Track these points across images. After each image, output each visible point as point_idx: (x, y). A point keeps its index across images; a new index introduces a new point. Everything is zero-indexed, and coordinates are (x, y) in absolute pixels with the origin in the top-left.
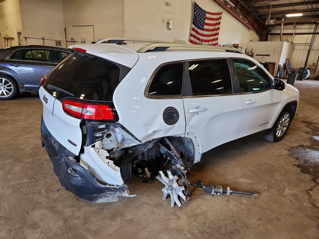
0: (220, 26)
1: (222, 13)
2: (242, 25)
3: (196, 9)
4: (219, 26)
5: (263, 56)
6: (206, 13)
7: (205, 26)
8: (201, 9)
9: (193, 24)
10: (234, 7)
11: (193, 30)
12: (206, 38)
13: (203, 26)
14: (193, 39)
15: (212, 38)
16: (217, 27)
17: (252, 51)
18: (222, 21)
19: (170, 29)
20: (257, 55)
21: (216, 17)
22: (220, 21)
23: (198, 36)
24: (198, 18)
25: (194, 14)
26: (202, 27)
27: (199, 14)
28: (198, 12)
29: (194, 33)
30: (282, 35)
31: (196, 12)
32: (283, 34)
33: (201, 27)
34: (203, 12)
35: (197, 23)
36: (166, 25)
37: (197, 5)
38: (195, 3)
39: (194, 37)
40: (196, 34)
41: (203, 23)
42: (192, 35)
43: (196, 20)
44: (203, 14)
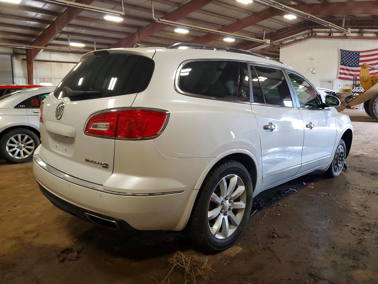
3: (343, 53)
6: (359, 54)
7: (360, 63)
8: (350, 52)
9: (341, 64)
11: (343, 69)
13: (358, 63)
14: (343, 76)
19: (314, 73)
23: (351, 73)
24: (349, 59)
25: (341, 57)
26: (356, 64)
27: (349, 56)
28: (347, 55)
29: (344, 71)
31: (345, 55)
33: (354, 65)
34: (354, 53)
35: (347, 63)
36: (311, 72)
37: (345, 50)
38: (341, 50)
39: (345, 74)
40: (346, 72)
41: (357, 61)
42: (340, 73)
43: (346, 61)
44: (354, 55)
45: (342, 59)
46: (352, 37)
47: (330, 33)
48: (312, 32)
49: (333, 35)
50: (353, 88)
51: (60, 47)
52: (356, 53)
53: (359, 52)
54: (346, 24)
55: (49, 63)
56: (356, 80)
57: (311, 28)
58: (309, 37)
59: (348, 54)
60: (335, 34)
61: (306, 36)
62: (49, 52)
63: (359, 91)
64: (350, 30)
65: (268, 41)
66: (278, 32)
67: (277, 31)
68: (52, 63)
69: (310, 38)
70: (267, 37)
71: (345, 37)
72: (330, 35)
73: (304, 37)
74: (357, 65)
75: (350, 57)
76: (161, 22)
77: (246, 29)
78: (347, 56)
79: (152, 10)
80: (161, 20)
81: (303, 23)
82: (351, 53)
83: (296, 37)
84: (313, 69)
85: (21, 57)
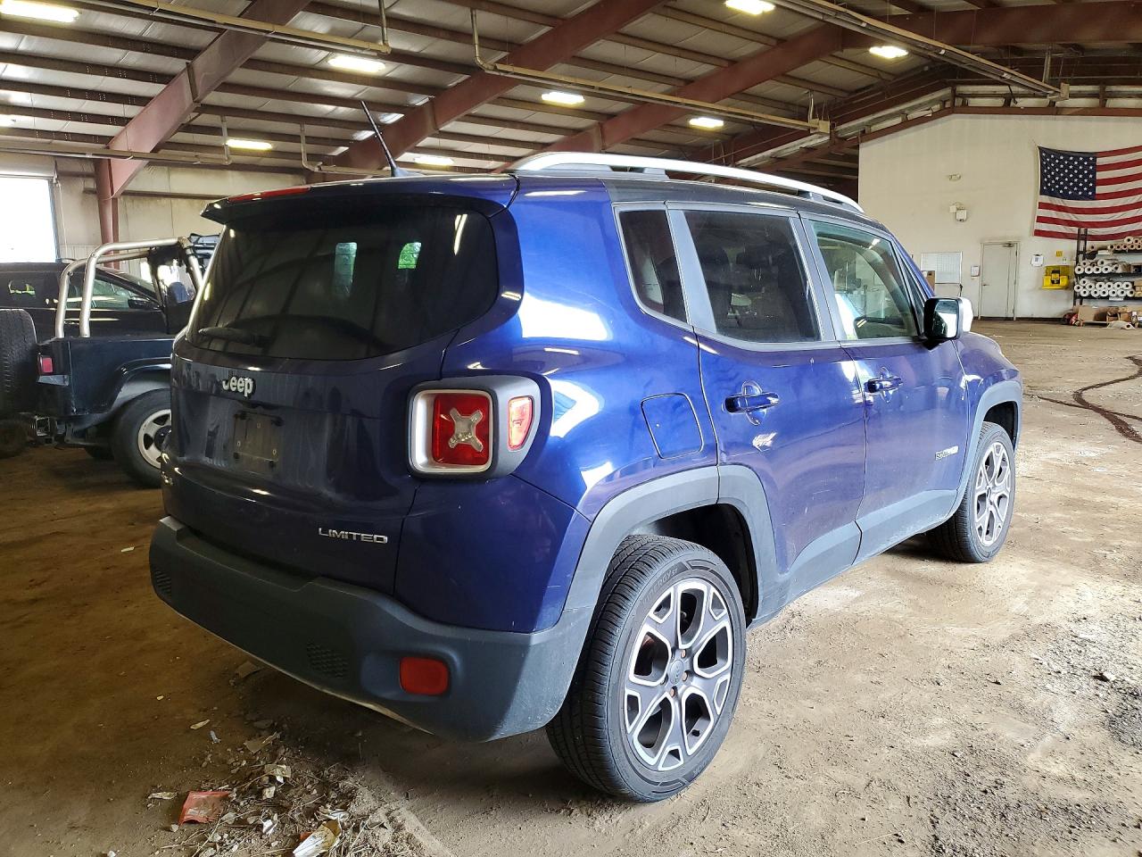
3: (1048, 159)
6: (1095, 160)
7: (1097, 188)
8: (1067, 154)
9: (1042, 192)
11: (1047, 206)
12: (1112, 217)
13: (1093, 189)
14: (1044, 227)
19: (961, 220)
24: (1064, 177)
25: (1042, 172)
26: (1088, 191)
27: (1065, 167)
28: (1059, 164)
29: (1051, 212)
31: (1053, 165)
33: (1080, 193)
34: (1081, 159)
35: (1061, 187)
36: (951, 217)
37: (1052, 150)
38: (1041, 150)
39: (1055, 221)
41: (1089, 182)
42: (1040, 219)
43: (1057, 182)
44: (1081, 163)
45: (1043, 175)
46: (1074, 110)
47: (1009, 98)
48: (955, 95)
49: (1018, 105)
50: (1077, 262)
51: (197, 154)
52: (1086, 159)
53: (1096, 155)
54: (1054, 71)
55: (165, 201)
56: (1085, 237)
57: (953, 85)
58: (944, 112)
59: (1061, 162)
60: (1023, 103)
61: (936, 107)
62: (166, 168)
63: (1093, 270)
64: (1066, 88)
65: (824, 126)
66: (853, 96)
67: (851, 93)
68: (173, 200)
69: (949, 114)
70: (820, 113)
71: (1052, 110)
72: (1007, 103)
73: (930, 111)
74: (1090, 193)
75: (1068, 169)
76: (502, 74)
77: (757, 89)
78: (1059, 168)
79: (471, 36)
80: (499, 67)
81: (926, 68)
82: (1071, 158)
83: (906, 112)
84: (958, 209)
85: (81, 185)
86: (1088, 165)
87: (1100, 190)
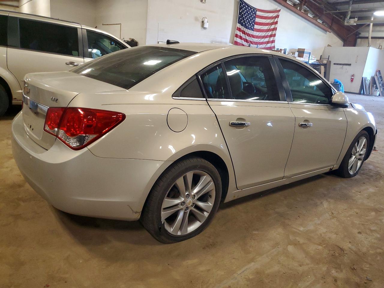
0: (277, 26)
1: (279, 11)
2: (313, 25)
3: (242, 6)
4: (275, 26)
5: (342, 66)
6: (256, 11)
7: (255, 25)
8: (248, 6)
9: (239, 23)
10: (298, 3)
11: (239, 30)
12: (258, 40)
14: (239, 40)
15: (266, 40)
16: (273, 27)
17: (328, 58)
18: (279, 20)
19: (205, 28)
20: (334, 64)
21: (271, 15)
22: (277, 20)
23: (246, 37)
24: (246, 17)
25: (239, 11)
28: (245, 9)
29: (240, 33)
30: (370, 39)
31: (243, 9)
32: (372, 38)
33: (250, 26)
34: (252, 10)
35: (244, 21)
36: (200, 24)
37: (244, 1)
39: (241, 38)
40: (242, 35)
41: (253, 22)
42: (237, 36)
43: (243, 19)
44: (252, 12)
45: (240, 13)
52: (254, 10)
74: (253, 27)
75: (248, 13)
78: (245, 11)
82: (249, 8)
86: (254, 14)
87: (256, 27)
